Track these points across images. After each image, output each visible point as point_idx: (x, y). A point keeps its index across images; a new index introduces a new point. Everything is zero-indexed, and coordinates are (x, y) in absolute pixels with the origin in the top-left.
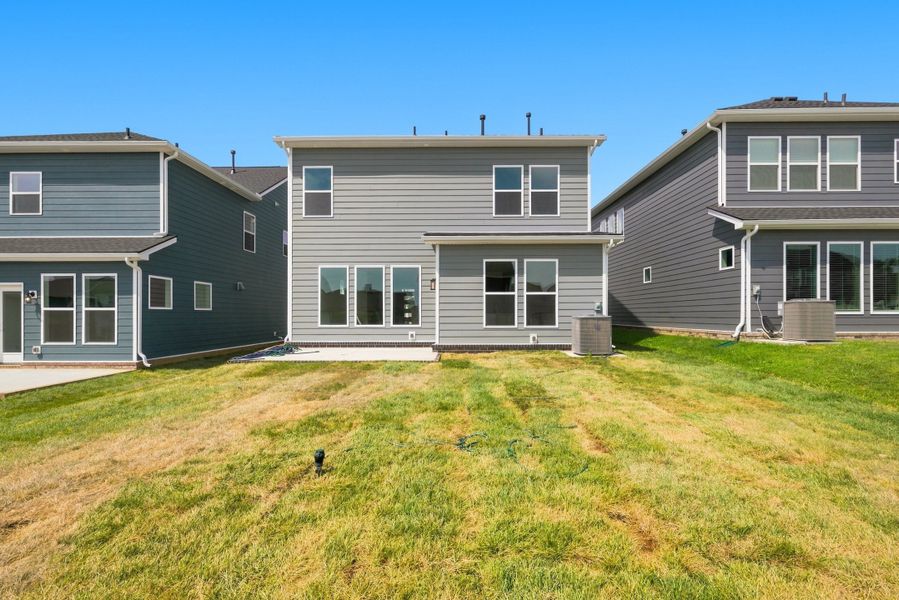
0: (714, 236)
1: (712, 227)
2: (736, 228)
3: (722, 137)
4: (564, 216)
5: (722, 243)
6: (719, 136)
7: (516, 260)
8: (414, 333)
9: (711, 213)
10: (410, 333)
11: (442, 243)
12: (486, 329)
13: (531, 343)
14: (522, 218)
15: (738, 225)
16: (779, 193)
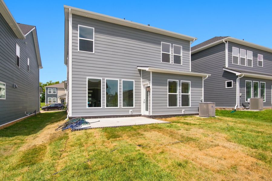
0: (223, 77)
1: (222, 74)
2: (237, 75)
3: (227, 45)
4: (183, 65)
5: (227, 79)
6: (226, 45)
7: (178, 81)
8: (132, 110)
9: (224, 69)
10: (130, 111)
11: (153, 71)
12: (168, 108)
13: (183, 113)
14: (170, 64)
15: (237, 74)
16: (238, 65)
